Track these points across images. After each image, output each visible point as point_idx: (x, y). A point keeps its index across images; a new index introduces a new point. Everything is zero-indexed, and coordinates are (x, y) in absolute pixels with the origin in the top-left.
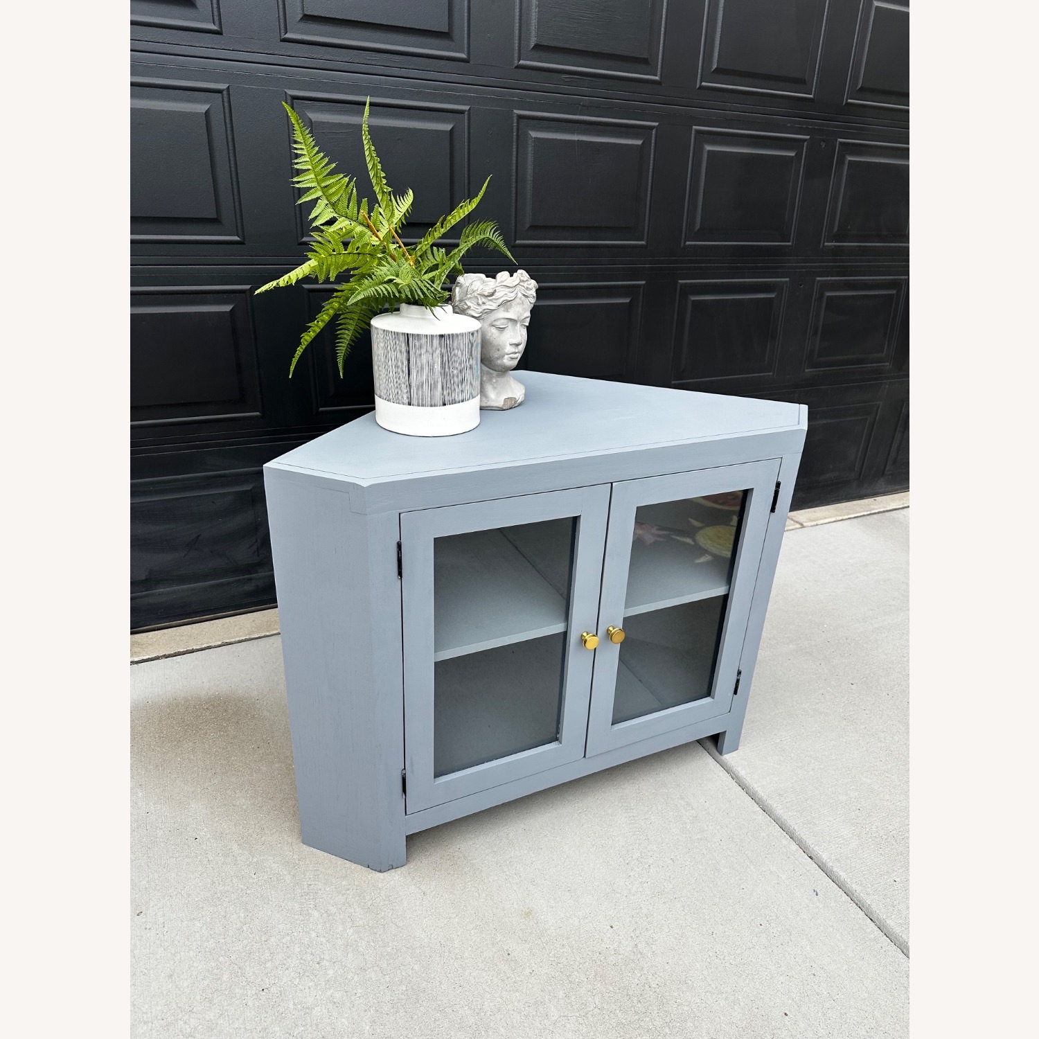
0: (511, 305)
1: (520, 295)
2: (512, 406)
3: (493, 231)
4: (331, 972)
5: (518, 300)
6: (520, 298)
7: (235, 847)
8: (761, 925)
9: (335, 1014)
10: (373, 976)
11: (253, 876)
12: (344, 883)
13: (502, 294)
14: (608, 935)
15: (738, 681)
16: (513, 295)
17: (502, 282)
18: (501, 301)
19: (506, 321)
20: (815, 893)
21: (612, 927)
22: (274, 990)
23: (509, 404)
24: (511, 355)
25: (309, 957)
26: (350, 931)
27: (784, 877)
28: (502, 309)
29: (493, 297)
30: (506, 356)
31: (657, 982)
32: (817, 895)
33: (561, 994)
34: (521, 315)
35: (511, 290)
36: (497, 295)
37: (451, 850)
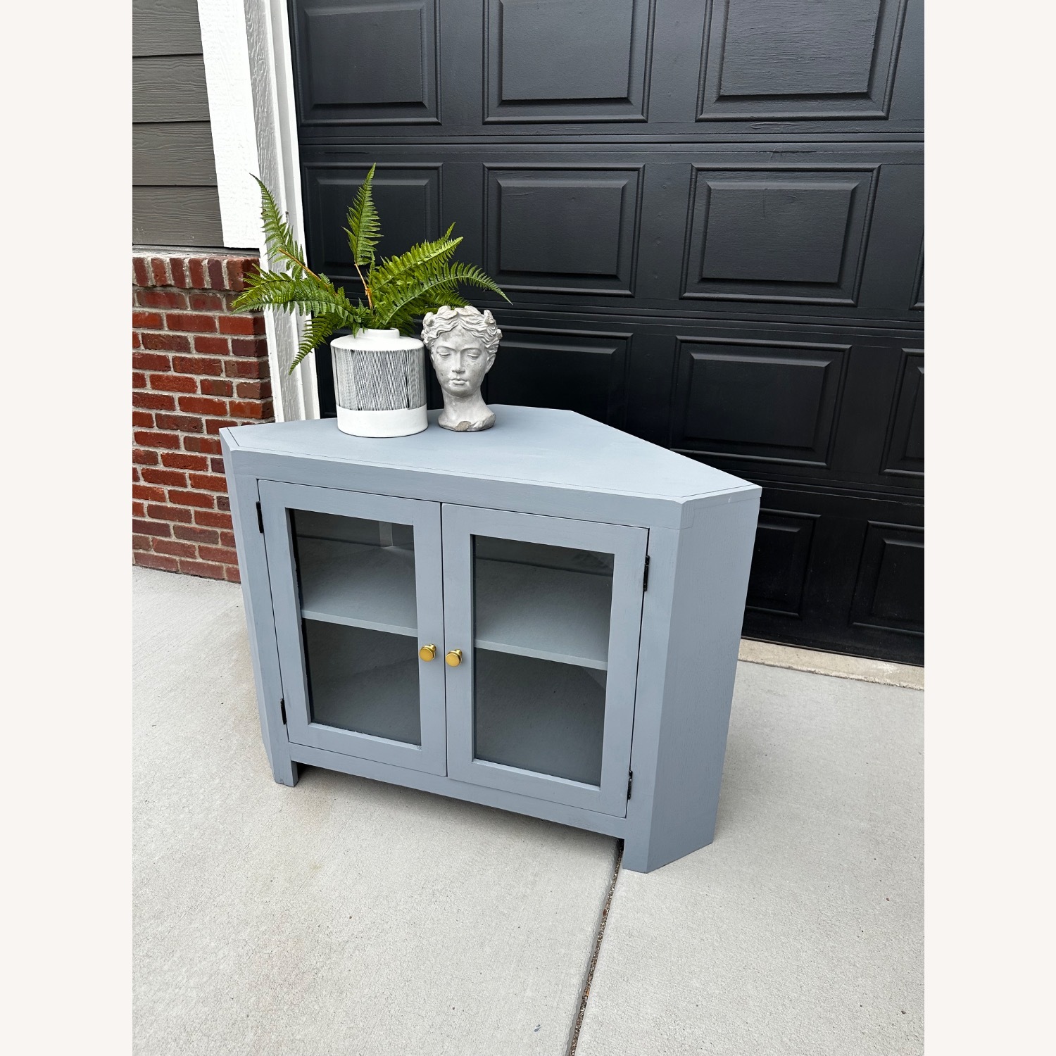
0: (449, 336)
1: (459, 327)
2: (466, 429)
3: (477, 272)
4: (182, 816)
5: (455, 331)
6: (460, 331)
7: (232, 719)
8: (454, 1009)
9: (154, 839)
10: (196, 834)
11: (219, 741)
12: (252, 775)
13: (439, 324)
14: (341, 921)
15: (630, 783)
16: (449, 327)
17: (441, 314)
18: (437, 331)
19: (444, 349)
20: (536, 1028)
21: (351, 917)
22: (150, 805)
23: (463, 428)
24: (454, 381)
25: (184, 800)
26: (219, 802)
27: (529, 993)
28: (441, 338)
29: (433, 327)
30: (451, 382)
31: (325, 975)
32: (536, 1030)
33: (263, 928)
34: (460, 345)
35: (447, 321)
36: (436, 325)
37: (329, 797)
